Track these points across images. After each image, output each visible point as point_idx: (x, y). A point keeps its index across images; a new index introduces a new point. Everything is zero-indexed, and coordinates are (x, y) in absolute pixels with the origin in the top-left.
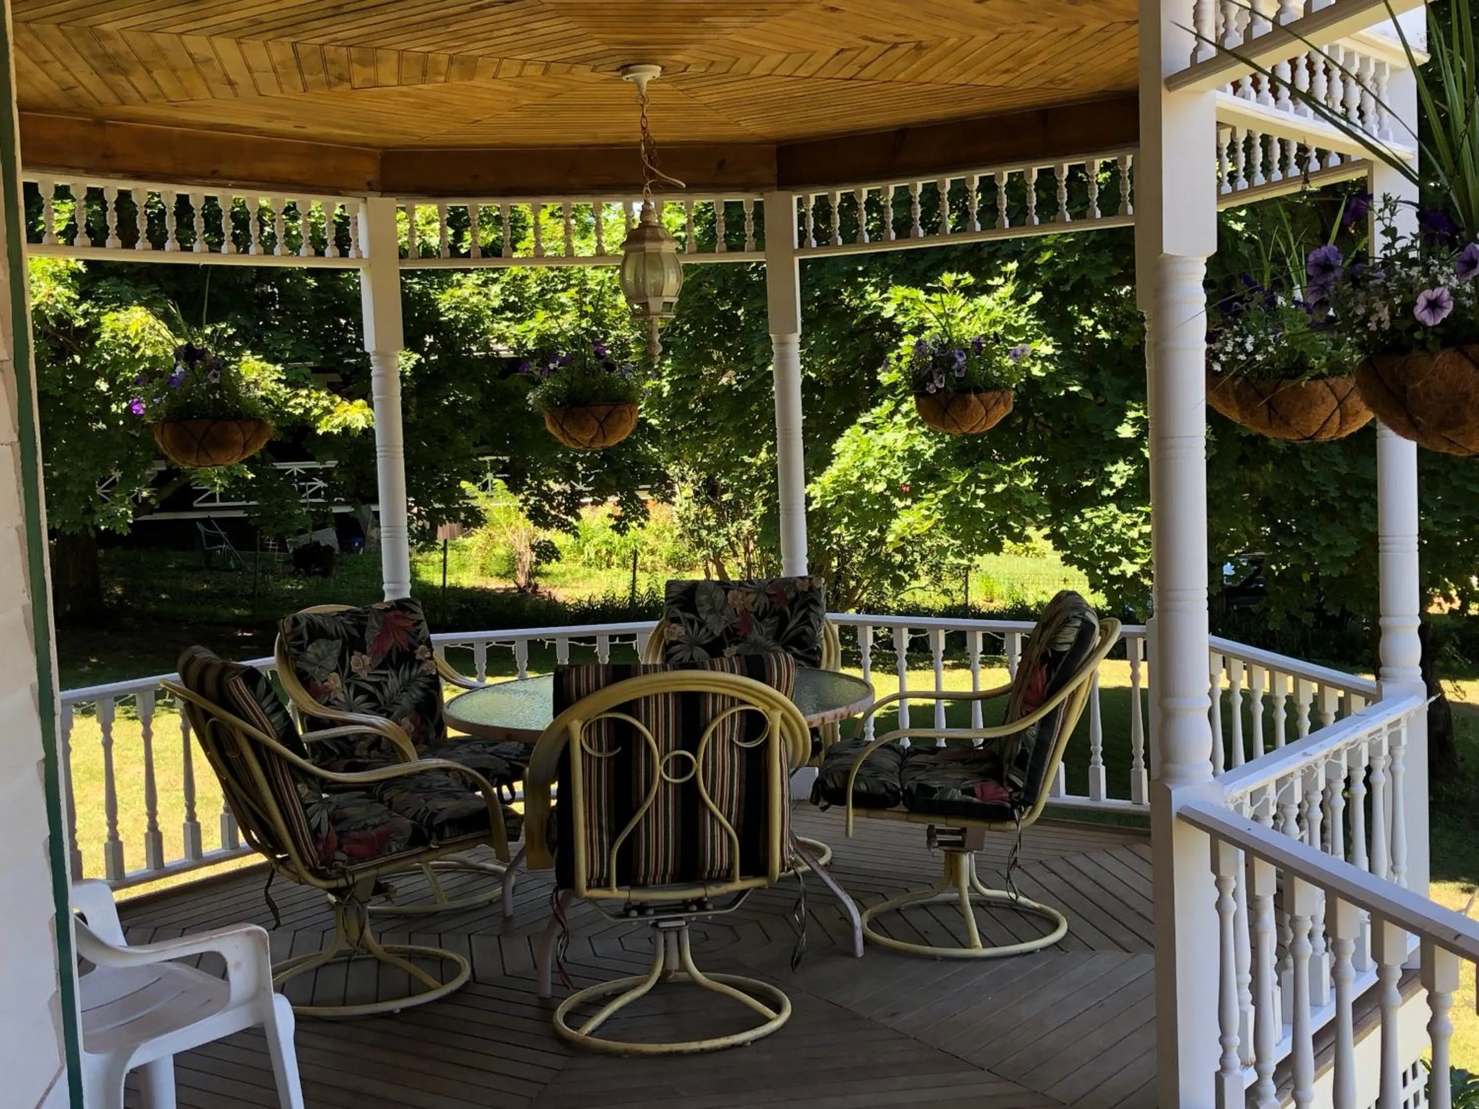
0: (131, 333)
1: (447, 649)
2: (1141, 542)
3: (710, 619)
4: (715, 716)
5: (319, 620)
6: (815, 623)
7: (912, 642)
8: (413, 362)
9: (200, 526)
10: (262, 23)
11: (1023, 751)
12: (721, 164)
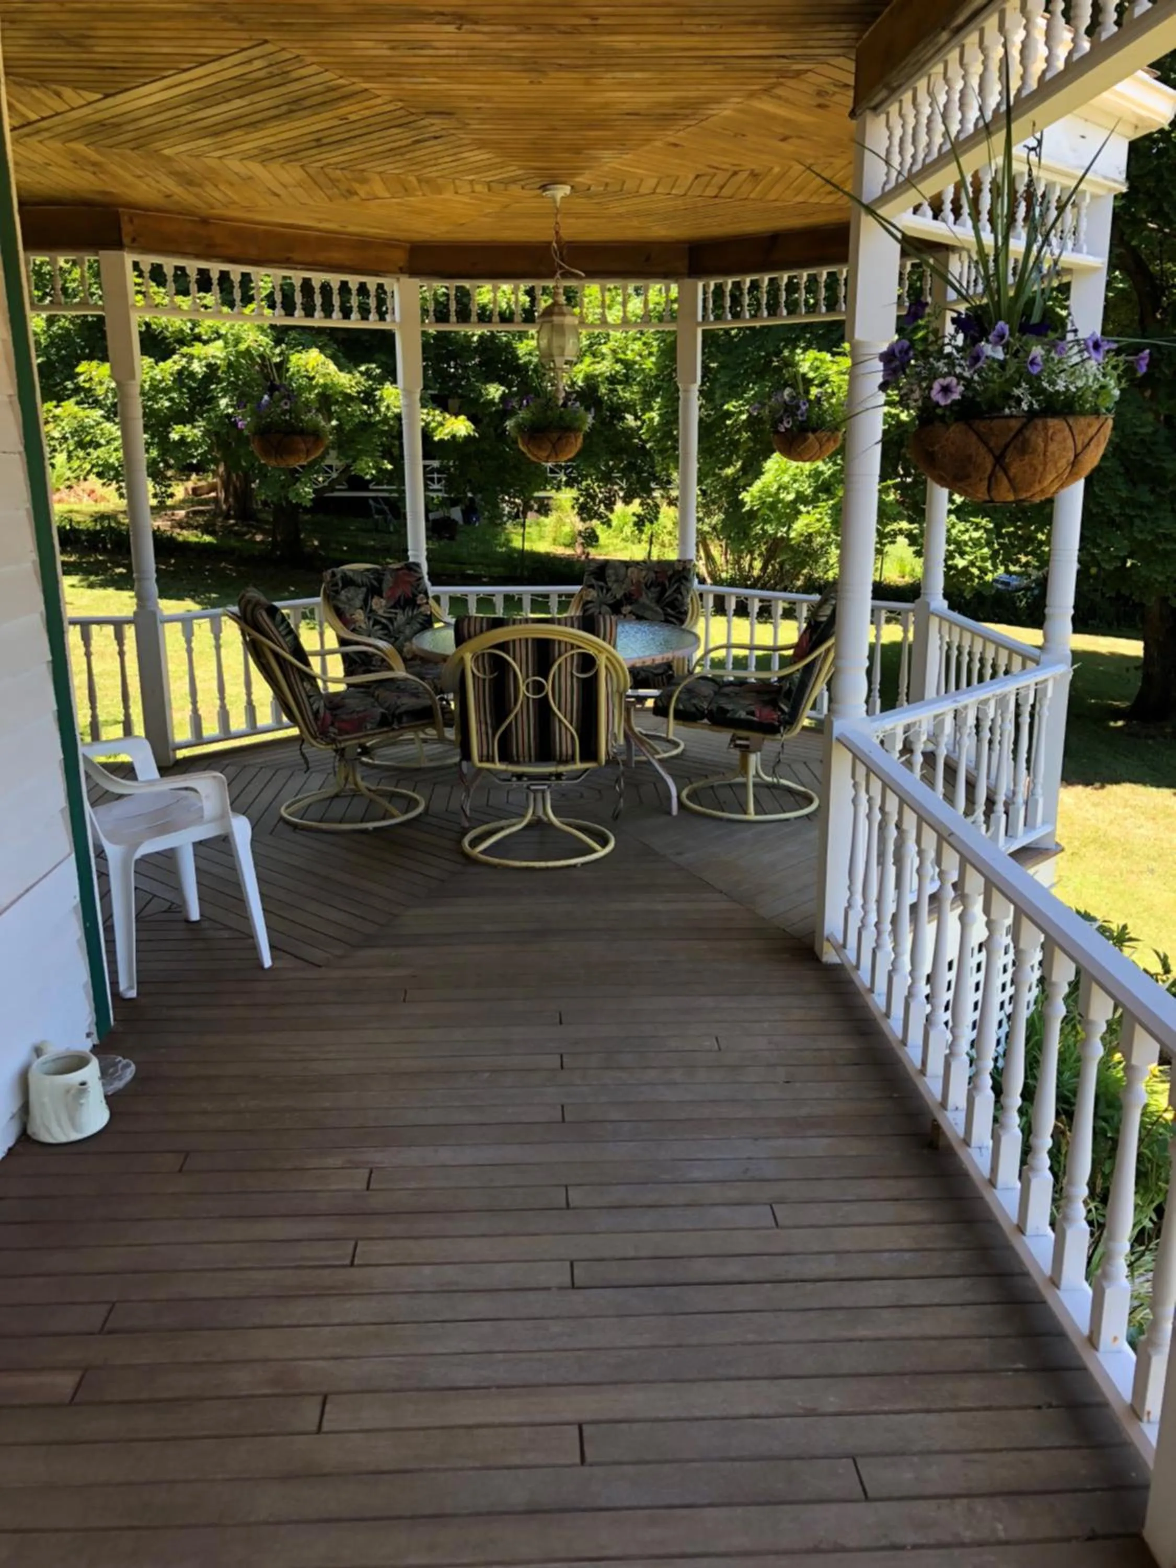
0: (309, 367)
1: (451, 598)
2: (970, 544)
3: (614, 586)
4: (560, 655)
5: (350, 574)
6: (684, 593)
7: (760, 608)
8: (500, 392)
9: (371, 502)
10: (271, 151)
11: (790, 689)
12: (648, 259)
